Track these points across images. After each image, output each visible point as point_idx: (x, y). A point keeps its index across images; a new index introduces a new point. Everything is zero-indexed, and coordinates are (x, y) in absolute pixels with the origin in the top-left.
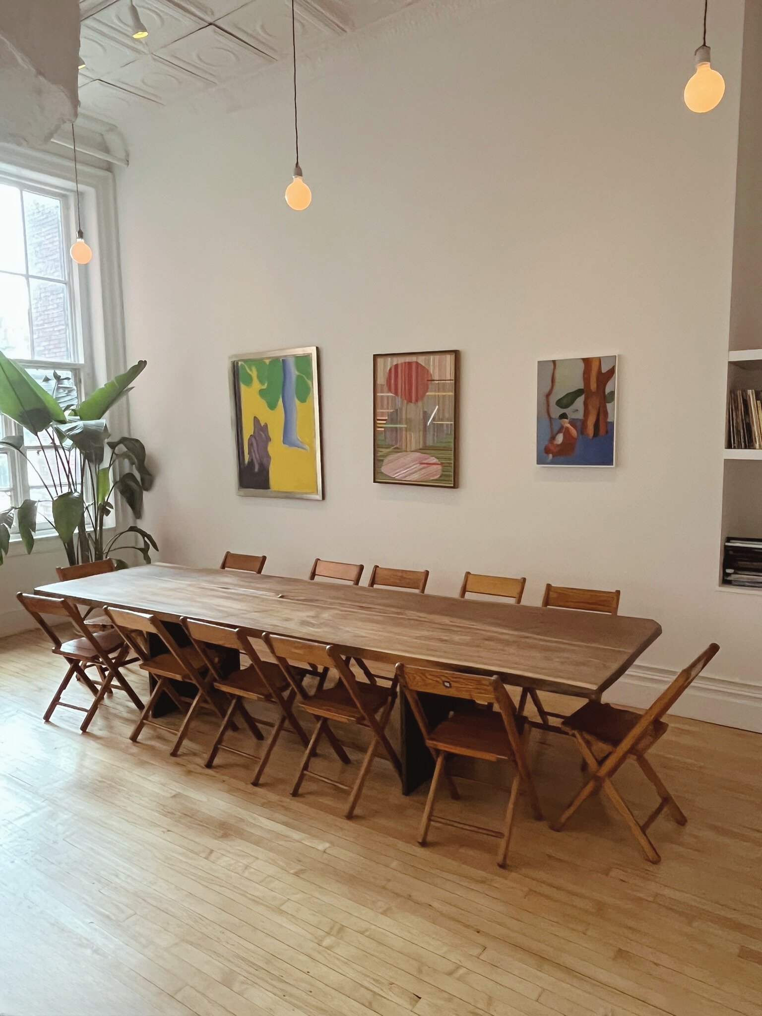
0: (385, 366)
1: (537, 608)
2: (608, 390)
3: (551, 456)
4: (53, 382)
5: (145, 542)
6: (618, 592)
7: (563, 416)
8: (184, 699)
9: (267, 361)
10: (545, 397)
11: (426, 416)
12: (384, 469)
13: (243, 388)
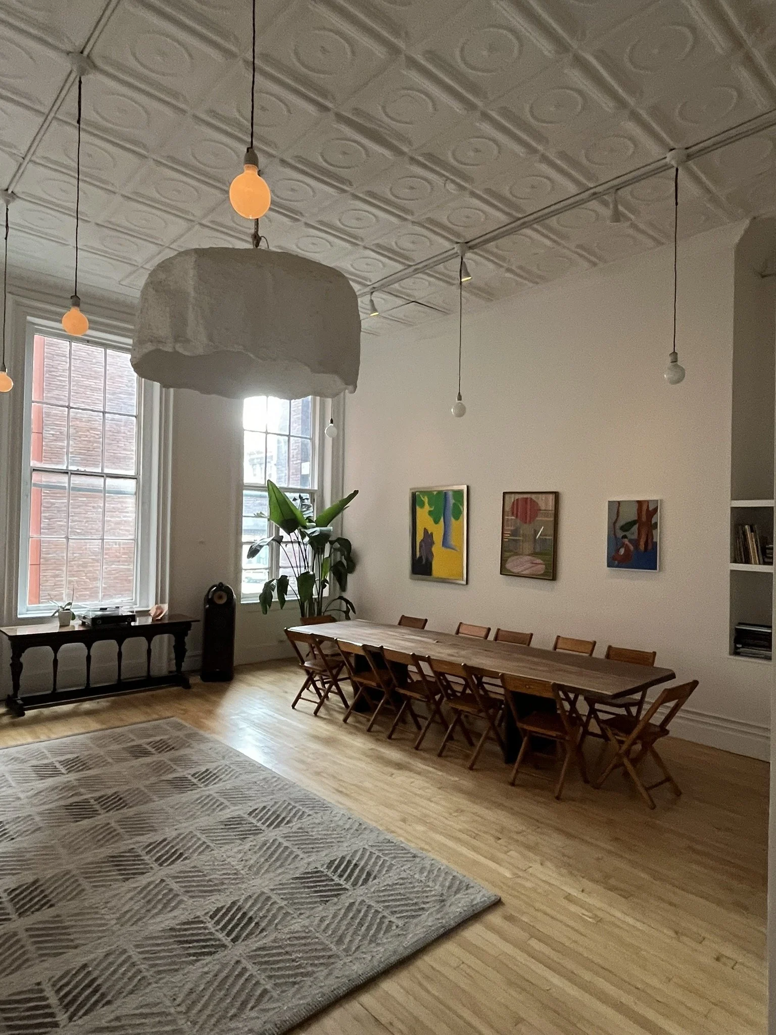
0: (510, 499)
1: (601, 660)
2: (653, 521)
3: (616, 562)
4: (299, 501)
5: (347, 607)
6: (655, 653)
7: (625, 537)
8: (375, 702)
9: (435, 493)
10: (613, 525)
11: (536, 532)
12: (509, 566)
13: (418, 508)
